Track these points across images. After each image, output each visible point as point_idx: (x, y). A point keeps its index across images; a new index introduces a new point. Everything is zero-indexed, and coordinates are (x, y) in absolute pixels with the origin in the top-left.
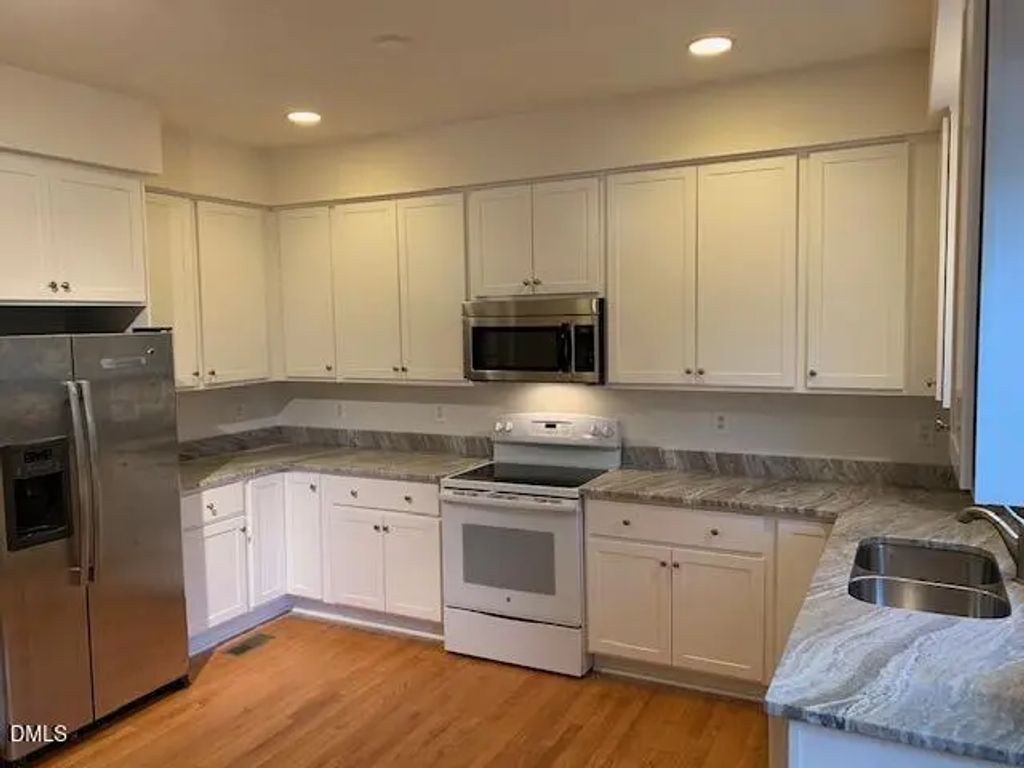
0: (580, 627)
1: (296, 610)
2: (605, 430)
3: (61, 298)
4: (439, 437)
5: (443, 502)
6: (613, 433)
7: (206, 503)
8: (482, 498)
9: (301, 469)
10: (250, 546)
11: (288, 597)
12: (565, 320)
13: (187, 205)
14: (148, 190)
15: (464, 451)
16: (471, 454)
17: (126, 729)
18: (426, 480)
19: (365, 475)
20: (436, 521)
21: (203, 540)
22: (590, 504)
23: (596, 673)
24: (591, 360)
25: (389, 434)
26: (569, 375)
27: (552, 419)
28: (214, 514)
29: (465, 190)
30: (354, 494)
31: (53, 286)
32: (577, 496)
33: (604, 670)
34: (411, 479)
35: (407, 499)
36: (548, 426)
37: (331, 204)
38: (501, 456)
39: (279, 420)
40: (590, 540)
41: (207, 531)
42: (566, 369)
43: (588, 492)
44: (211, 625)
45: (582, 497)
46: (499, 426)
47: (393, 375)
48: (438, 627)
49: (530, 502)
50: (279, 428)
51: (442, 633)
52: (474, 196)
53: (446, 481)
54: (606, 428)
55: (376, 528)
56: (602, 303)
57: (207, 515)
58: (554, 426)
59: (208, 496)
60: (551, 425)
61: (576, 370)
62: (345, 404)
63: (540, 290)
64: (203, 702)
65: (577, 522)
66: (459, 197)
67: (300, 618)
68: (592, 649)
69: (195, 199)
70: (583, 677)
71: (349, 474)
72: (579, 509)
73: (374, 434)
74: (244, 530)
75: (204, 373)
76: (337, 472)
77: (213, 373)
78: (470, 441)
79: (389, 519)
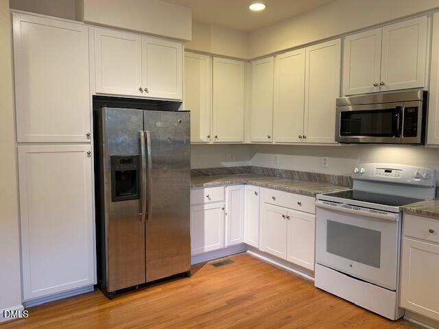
0: (395, 291)
1: (248, 252)
2: (424, 175)
3: (144, 95)
4: (324, 175)
5: (318, 207)
6: (430, 177)
7: (206, 194)
8: (338, 207)
9: (252, 184)
10: (227, 217)
11: (245, 244)
12: (398, 105)
13: (208, 59)
14: (186, 50)
15: (337, 183)
16: (340, 185)
17: (159, 289)
18: (309, 195)
19: (279, 189)
20: (314, 216)
21: (203, 210)
22: (406, 217)
23: (406, 321)
24: (415, 129)
25: (298, 172)
26: (399, 139)
27: (389, 166)
28: (210, 199)
29: (341, 36)
30: (274, 198)
31: (141, 89)
32: (398, 211)
33: (411, 320)
34: (301, 193)
35: (299, 203)
36: (386, 171)
37: (274, 54)
38: (357, 187)
39: (250, 163)
40: (404, 238)
41: (206, 207)
42: (398, 135)
43: (406, 210)
44: (206, 250)
45: (402, 212)
46: (356, 170)
47: (299, 140)
48: (312, 273)
49: (367, 212)
50: (250, 167)
51: (314, 277)
52: (348, 39)
53: (319, 196)
54: (425, 174)
55: (283, 216)
56: (426, 95)
57: (206, 200)
58: (391, 172)
59: (207, 191)
60: (388, 171)
61: (404, 136)
62: (279, 156)
63: (384, 89)
64: (193, 285)
65: (397, 226)
66: (339, 40)
67: (249, 255)
68: (403, 305)
69: (212, 56)
70: (395, 321)
71: (272, 188)
72: (398, 220)
73: (291, 172)
74: (223, 209)
75: (212, 137)
76: (266, 186)
77: (216, 137)
78: (341, 178)
79: (290, 213)
